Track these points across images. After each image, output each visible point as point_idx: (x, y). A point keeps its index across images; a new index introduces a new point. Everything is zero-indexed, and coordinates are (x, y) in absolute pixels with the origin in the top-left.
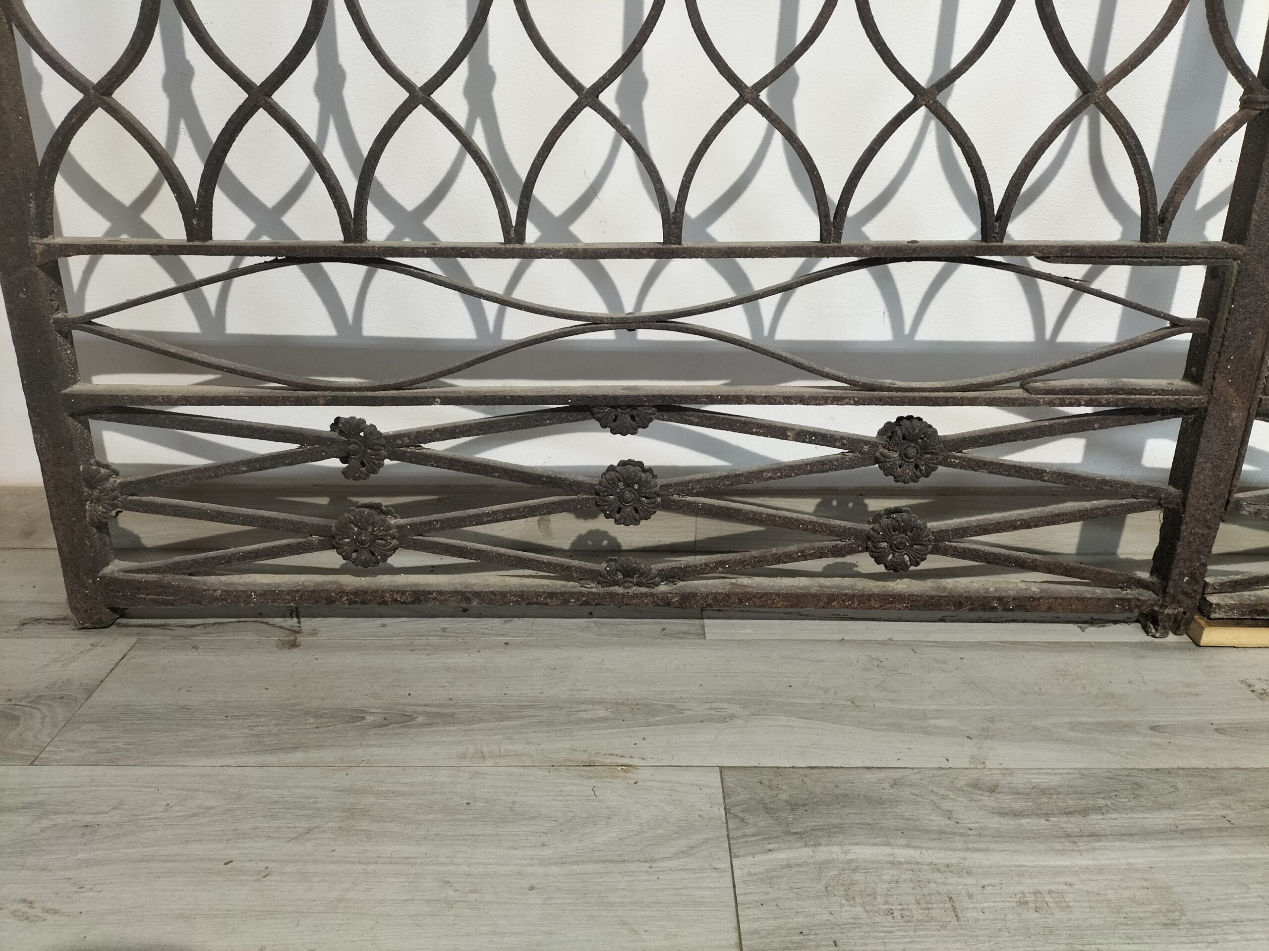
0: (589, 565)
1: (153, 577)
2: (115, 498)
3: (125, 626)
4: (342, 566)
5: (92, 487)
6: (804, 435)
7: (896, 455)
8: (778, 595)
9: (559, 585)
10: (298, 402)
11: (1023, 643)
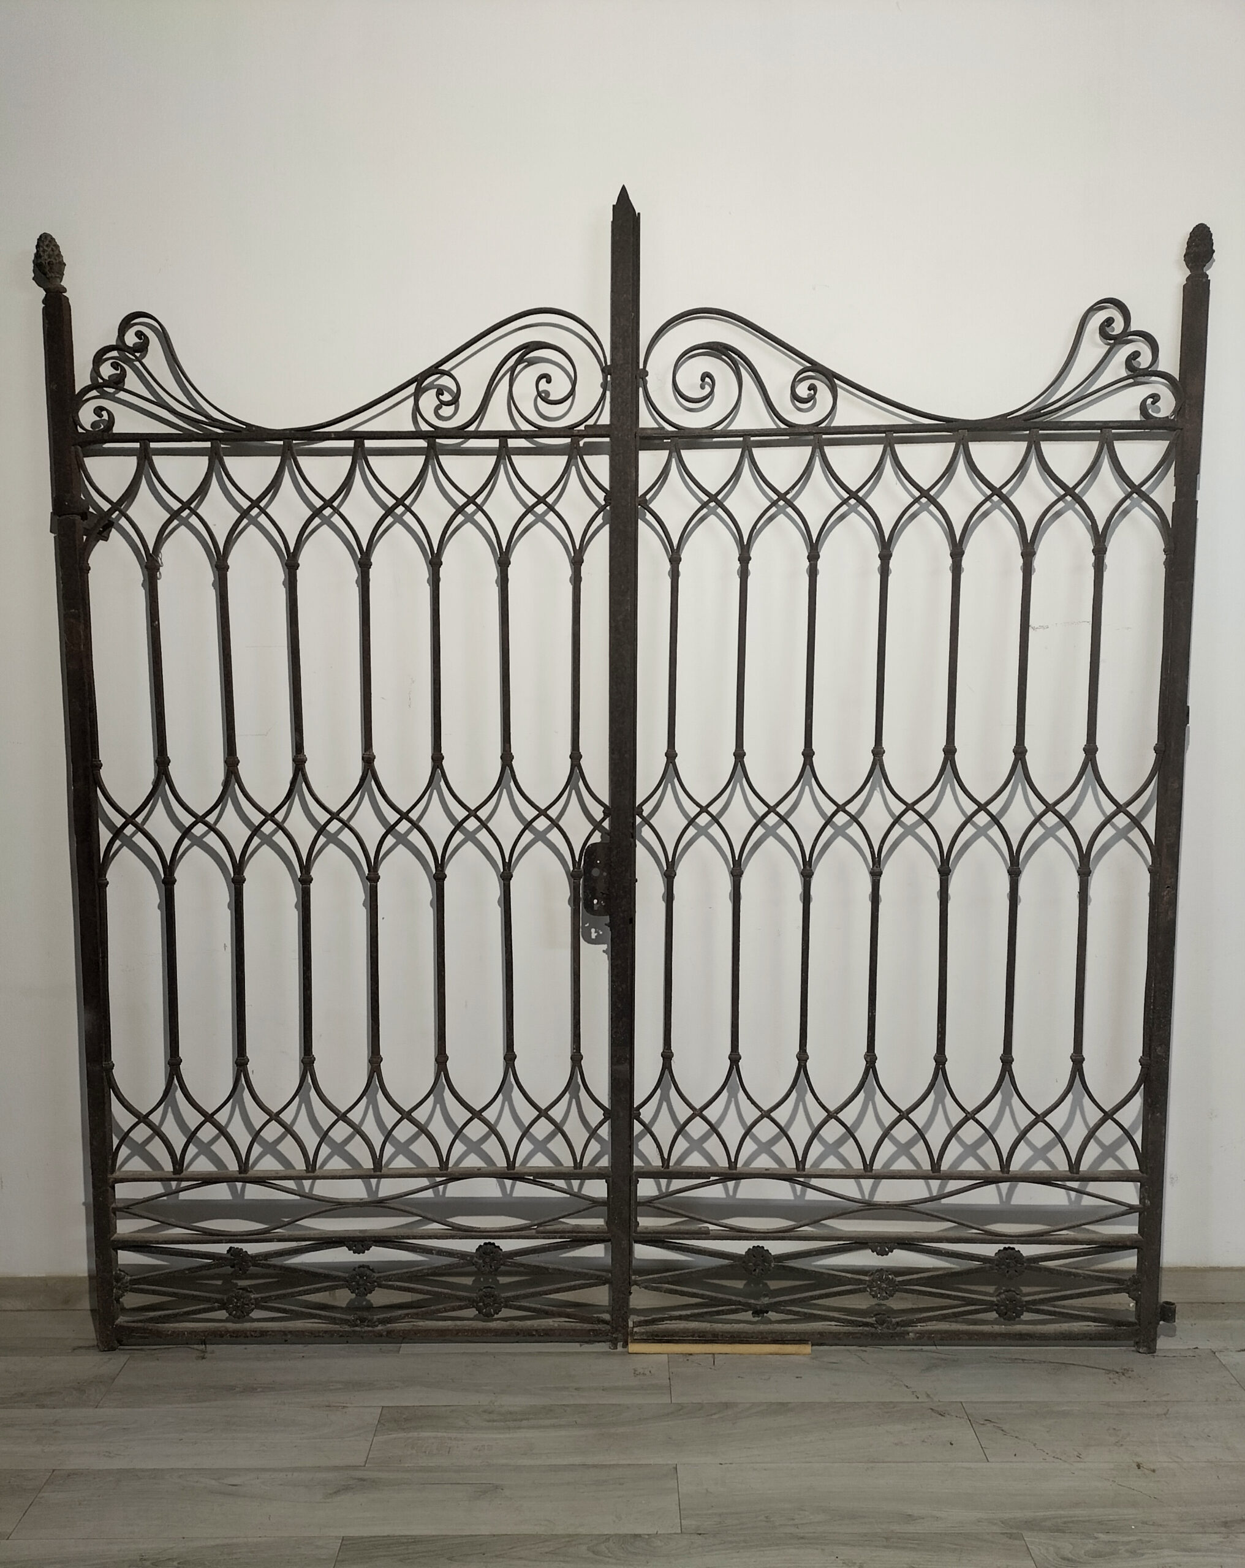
0: (344, 1317)
1: (139, 1325)
2: (127, 1287)
3: (123, 1349)
4: (227, 1318)
5: (117, 1282)
6: (441, 1252)
7: (481, 1261)
8: (433, 1330)
9: (331, 1327)
10: (214, 1242)
11: (548, 1352)
